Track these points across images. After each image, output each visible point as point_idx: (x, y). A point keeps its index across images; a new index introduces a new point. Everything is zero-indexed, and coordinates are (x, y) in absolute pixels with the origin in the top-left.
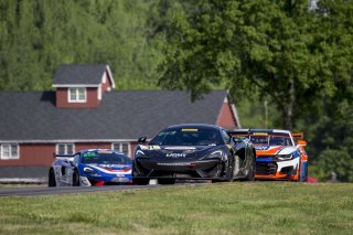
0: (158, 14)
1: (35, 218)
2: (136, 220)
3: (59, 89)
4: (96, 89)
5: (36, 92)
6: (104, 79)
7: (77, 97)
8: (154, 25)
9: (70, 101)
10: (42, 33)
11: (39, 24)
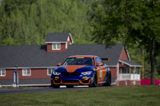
0: (92, 10)
1: (38, 102)
2: (83, 103)
3: (48, 44)
4: (65, 44)
5: (38, 46)
6: (68, 39)
7: (56, 48)
8: (90, 15)
9: (53, 49)
10: (40, 19)
11: (39, 15)
